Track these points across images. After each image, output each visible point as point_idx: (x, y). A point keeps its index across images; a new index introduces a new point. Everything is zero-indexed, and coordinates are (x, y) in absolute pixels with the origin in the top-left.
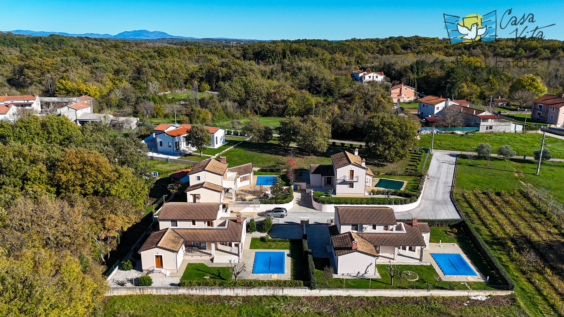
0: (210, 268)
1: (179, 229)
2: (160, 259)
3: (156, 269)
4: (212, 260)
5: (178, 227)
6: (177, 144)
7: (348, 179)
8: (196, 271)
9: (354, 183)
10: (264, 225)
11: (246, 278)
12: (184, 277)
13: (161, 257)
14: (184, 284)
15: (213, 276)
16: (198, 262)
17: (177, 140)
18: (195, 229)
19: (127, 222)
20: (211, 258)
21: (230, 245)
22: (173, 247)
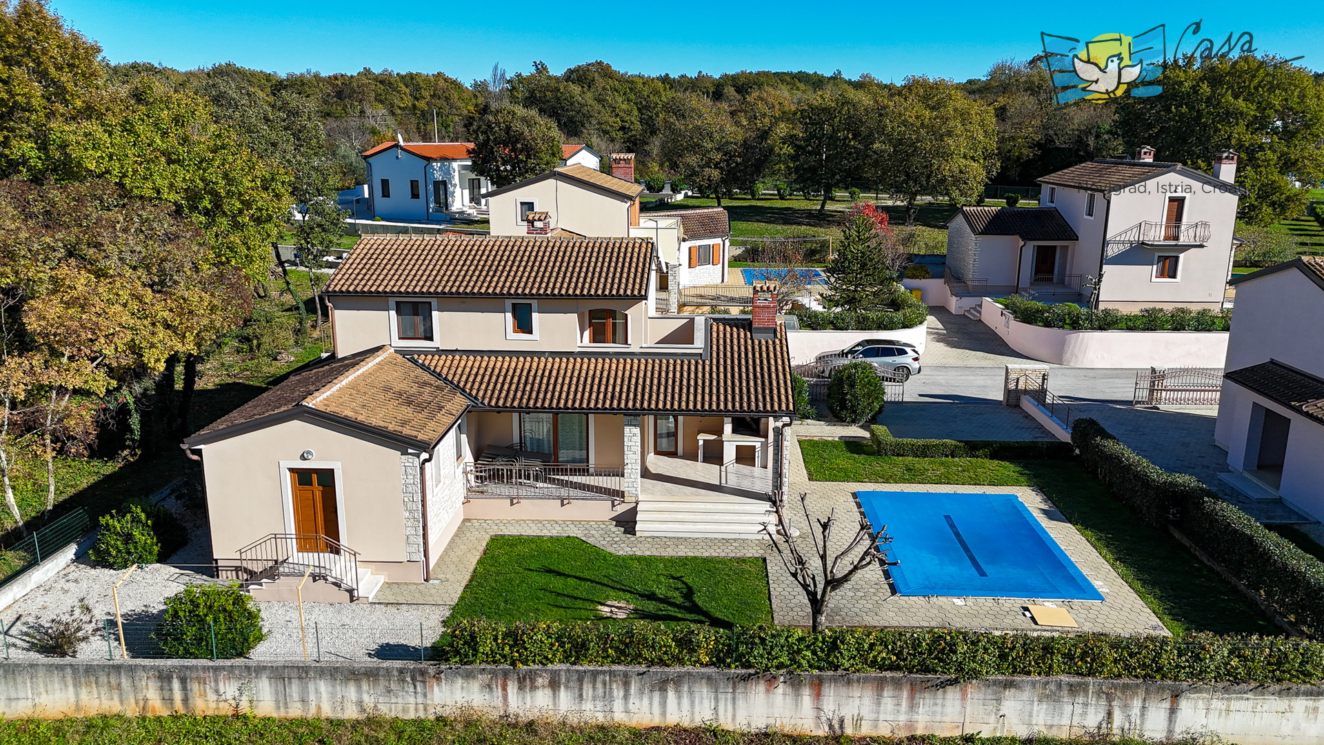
0: (623, 563)
1: (440, 352)
2: (318, 491)
3: (297, 557)
4: (627, 522)
5: (438, 342)
6: (441, 188)
7: (1156, 235)
8: (541, 580)
9: (1182, 256)
12: (472, 600)
13: (326, 478)
14: (472, 642)
15: (651, 606)
16: (545, 533)
17: (438, 176)
18: (532, 354)
19: (167, 326)
20: (621, 509)
21: (714, 455)
22: (404, 423)
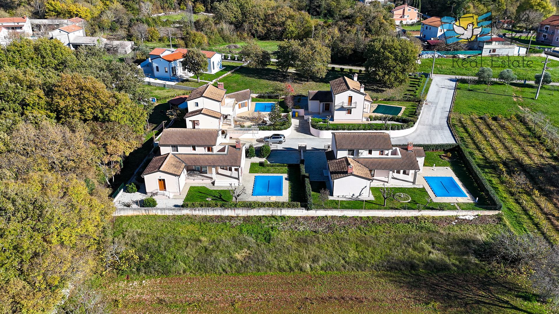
0: (212, 191)
1: (180, 154)
2: (162, 182)
3: (159, 191)
4: (213, 183)
5: (179, 152)
6: (174, 69)
7: (346, 105)
8: (198, 194)
9: (352, 109)
10: (263, 151)
11: (246, 200)
12: (187, 199)
13: (164, 180)
14: (187, 205)
15: (214, 198)
16: (199, 186)
17: (173, 65)
18: (196, 154)
19: (129, 147)
20: (212, 181)
21: (230, 170)
22: (175, 172)
